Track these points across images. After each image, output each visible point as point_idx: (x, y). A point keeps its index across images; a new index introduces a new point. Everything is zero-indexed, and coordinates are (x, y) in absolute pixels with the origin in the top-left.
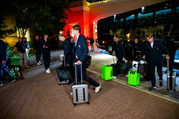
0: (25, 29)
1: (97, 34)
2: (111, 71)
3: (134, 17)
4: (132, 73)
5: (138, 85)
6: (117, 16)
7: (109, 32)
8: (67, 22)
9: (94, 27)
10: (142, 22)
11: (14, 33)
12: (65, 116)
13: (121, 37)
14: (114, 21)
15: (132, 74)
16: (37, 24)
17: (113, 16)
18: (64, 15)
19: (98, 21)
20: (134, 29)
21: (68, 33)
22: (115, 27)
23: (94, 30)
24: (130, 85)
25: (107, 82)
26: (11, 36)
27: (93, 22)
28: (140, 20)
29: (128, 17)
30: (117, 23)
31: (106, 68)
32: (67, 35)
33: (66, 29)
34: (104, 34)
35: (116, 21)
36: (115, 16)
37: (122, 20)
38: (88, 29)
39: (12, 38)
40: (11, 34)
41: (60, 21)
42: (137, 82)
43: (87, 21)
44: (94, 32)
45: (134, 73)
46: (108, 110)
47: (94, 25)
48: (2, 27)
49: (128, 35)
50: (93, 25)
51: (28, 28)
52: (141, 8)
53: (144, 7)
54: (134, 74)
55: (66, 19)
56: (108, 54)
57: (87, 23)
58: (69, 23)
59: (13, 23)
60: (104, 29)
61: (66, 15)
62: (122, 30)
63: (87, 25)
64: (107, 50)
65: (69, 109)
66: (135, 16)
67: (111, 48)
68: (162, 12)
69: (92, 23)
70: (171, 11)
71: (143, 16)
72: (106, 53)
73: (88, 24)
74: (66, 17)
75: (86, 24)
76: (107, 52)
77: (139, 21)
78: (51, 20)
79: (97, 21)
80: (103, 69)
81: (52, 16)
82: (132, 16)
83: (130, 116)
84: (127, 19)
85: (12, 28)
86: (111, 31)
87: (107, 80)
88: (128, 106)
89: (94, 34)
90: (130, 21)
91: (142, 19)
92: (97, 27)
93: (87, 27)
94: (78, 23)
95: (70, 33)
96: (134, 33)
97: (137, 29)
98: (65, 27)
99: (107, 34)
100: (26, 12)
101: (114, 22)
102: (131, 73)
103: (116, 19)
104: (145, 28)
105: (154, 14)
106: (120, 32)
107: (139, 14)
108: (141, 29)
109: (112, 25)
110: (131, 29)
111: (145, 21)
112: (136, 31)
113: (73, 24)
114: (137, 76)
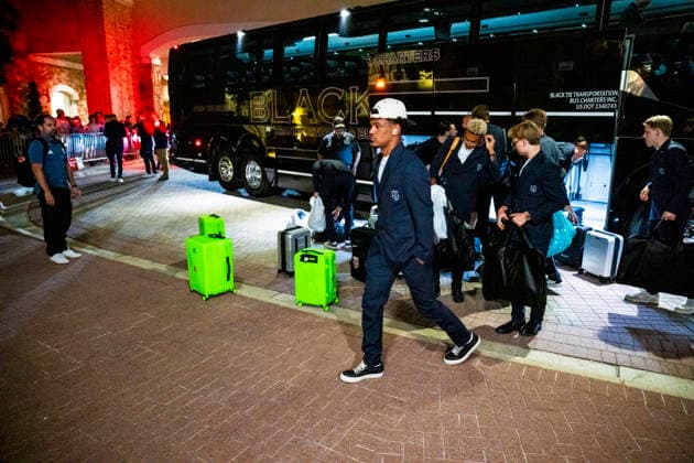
1: (168, 109)
2: (228, 259)
3: (312, 46)
4: (306, 259)
5: (332, 304)
6: (250, 35)
7: (223, 102)
9: (156, 78)
10: (343, 67)
13: (268, 123)
14: (239, 56)
15: (309, 261)
17: (234, 36)
19: (172, 50)
20: (314, 94)
21: (29, 97)
22: (244, 80)
23: (156, 89)
24: (304, 305)
25: (212, 301)
27: (151, 55)
28: (335, 58)
29: (292, 44)
30: (250, 65)
31: (205, 246)
32: (25, 105)
33: (18, 78)
34: (201, 109)
35: (247, 55)
36: (241, 35)
37: (269, 53)
38: (131, 87)
42: (328, 291)
43: (121, 47)
44: (155, 99)
45: (316, 258)
46: (216, 411)
47: (156, 70)
49: (298, 114)
50: (149, 67)
52: (339, 13)
53: (349, 10)
54: (316, 262)
56: (218, 191)
57: (125, 58)
58: (33, 50)
60: (198, 86)
63: (121, 69)
64: (215, 176)
66: (316, 40)
67: (231, 167)
68: (408, 36)
69: (145, 61)
71: (347, 44)
72: (208, 189)
73: (126, 64)
75: (117, 62)
76: (216, 184)
77: (331, 63)
79: (168, 50)
80: (194, 250)
82: (306, 39)
83: (302, 417)
84: (288, 49)
86: (228, 97)
87: (211, 296)
89: (156, 108)
90: (300, 59)
91: (344, 54)
92: (167, 78)
93: (124, 75)
94: (80, 53)
95: (43, 100)
96: (315, 106)
97: (331, 91)
98: (7, 66)
99: (211, 108)
101: (240, 61)
102: (302, 259)
103: (245, 49)
104: (354, 90)
105: (383, 39)
106: (261, 104)
107: (330, 35)
108: (340, 93)
109: (229, 73)
110: (304, 92)
111: (353, 63)
112: (322, 99)
113: (51, 57)
114: (328, 270)
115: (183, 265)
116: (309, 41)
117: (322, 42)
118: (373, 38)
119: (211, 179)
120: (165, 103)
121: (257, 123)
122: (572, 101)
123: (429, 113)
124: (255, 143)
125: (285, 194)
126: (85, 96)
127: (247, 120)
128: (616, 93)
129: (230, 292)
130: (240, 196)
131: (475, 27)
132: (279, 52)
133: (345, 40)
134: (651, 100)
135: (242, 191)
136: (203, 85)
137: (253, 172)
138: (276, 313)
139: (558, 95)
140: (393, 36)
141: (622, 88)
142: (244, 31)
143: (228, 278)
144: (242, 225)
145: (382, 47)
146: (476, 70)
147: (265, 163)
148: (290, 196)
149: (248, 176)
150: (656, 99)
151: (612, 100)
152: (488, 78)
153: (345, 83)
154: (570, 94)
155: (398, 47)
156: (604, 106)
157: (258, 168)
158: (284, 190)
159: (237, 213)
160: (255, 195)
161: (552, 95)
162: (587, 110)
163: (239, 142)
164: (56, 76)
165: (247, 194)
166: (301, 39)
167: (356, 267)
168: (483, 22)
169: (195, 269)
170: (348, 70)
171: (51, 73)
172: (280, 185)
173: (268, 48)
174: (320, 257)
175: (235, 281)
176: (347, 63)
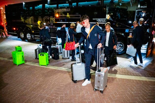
1: (6, 20)
2: (23, 56)
3: (41, 7)
4: (41, 55)
5: (48, 65)
6: (26, 3)
7: (21, 19)
9: (2, 13)
13: (32, 24)
14: (24, 8)
15: (42, 56)
17: (22, 4)
20: (42, 18)
22: (25, 14)
23: (2, 15)
24: (41, 65)
25: (19, 66)
29: (36, 6)
30: (27, 11)
31: (17, 53)
34: (15, 21)
35: (26, 8)
36: (24, 3)
37: (31, 8)
42: (47, 62)
44: (2, 18)
45: (44, 55)
47: (2, 10)
49: (39, 22)
54: (44, 56)
56: (20, 40)
60: (14, 15)
66: (42, 5)
67: (23, 35)
68: (63, 5)
70: (69, 6)
71: (50, 7)
72: (18, 40)
76: (20, 39)
77: (46, 11)
79: (5, 6)
80: (14, 55)
82: (40, 5)
83: (41, 90)
84: (36, 7)
87: (19, 65)
88: (39, 83)
89: (3, 20)
90: (39, 10)
91: (49, 9)
92: (5, 13)
96: (43, 21)
97: (45, 17)
99: (17, 21)
101: (24, 10)
102: (40, 55)
103: (25, 7)
105: (58, 6)
106: (30, 20)
107: (45, 4)
108: (48, 18)
109: (21, 12)
110: (40, 18)
111: (51, 11)
112: (44, 19)
114: (46, 57)
115: (11, 58)
116: (41, 6)
117: (44, 6)
118: (55, 6)
119: (18, 38)
121: (29, 24)
122: (97, 20)
123: (68, 23)
124: (29, 29)
125: (37, 41)
127: (27, 24)
128: (105, 19)
129: (23, 64)
130: (26, 41)
131: (77, 4)
132: (34, 8)
133: (49, 6)
134: (111, 21)
135: (26, 40)
137: (28, 36)
138: (35, 68)
139: (94, 19)
140: (60, 5)
141: (106, 18)
143: (23, 61)
144: (26, 48)
145: (57, 8)
146: (78, 13)
147: (31, 34)
148: (38, 41)
149: (28, 37)
150: (113, 20)
151: (104, 20)
152: (80, 15)
153: (49, 16)
154: (97, 19)
155: (61, 8)
156: (103, 22)
157: (30, 35)
158: (36, 40)
159: (25, 45)
160: (30, 41)
161: (93, 19)
162: (100, 22)
163: (25, 29)
165: (27, 41)
166: (39, 5)
167: (53, 56)
168: (79, 3)
169: (14, 59)
170: (50, 13)
172: (35, 39)
173: (31, 7)
175: (25, 61)
176: (50, 11)
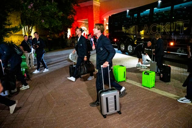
0: (31, 27)
4: (146, 74)
5: (153, 87)
6: (130, 11)
8: (75, 19)
9: (105, 24)
11: (19, 30)
12: (75, 120)
14: (127, 17)
15: (147, 74)
16: (43, 21)
17: (126, 12)
18: (72, 11)
19: (110, 16)
20: (149, 26)
22: (128, 23)
24: (144, 86)
26: (16, 35)
27: (104, 18)
28: (155, 15)
29: (142, 12)
30: (130, 19)
31: (119, 68)
33: (75, 26)
34: (116, 31)
35: (129, 16)
36: (128, 11)
37: (136, 15)
39: (17, 36)
40: (16, 32)
41: (68, 17)
42: (151, 83)
43: (97, 17)
45: (149, 73)
47: (105, 22)
48: (6, 24)
50: (103, 21)
51: (34, 26)
52: (158, 2)
53: (161, 0)
54: (148, 75)
55: (74, 15)
56: (120, 53)
57: (98, 19)
58: (78, 19)
59: (18, 20)
60: (116, 25)
61: (74, 11)
62: (135, 26)
65: (79, 113)
66: (150, 10)
67: (124, 47)
68: (181, 6)
71: (159, 11)
72: (118, 52)
73: (98, 21)
74: (74, 13)
76: (120, 51)
77: (154, 17)
78: (58, 16)
79: (108, 17)
80: (116, 69)
81: (59, 12)
84: (141, 14)
85: (17, 25)
86: (123, 28)
87: (119, 82)
88: (143, 110)
90: (144, 16)
91: (158, 14)
92: (108, 24)
94: (87, 19)
96: (149, 29)
97: (152, 25)
98: (73, 24)
99: (119, 31)
100: (32, 8)
101: (127, 18)
102: (145, 74)
103: (129, 15)
104: (162, 24)
105: (172, 8)
106: (132, 29)
107: (154, 8)
108: (157, 25)
109: (124, 21)
110: (146, 26)
111: (161, 16)
112: (151, 27)
113: (82, 21)
114: (152, 77)
116: (148, 11)
117: (152, 11)
119: (118, 50)
120: (107, 30)
121: (131, 35)
124: (131, 40)
126: (88, 29)
127: (128, 34)
129: (124, 81)
130: (126, 54)
132: (139, 15)
133: (159, 9)
135: (127, 53)
136: (117, 25)
137: (130, 48)
138: (137, 89)
140: (176, 6)
142: (129, 10)
143: (124, 78)
144: (127, 62)
145: (172, 10)
149: (128, 49)
153: (159, 22)
157: (131, 47)
159: (126, 59)
160: (130, 54)
163: (126, 40)
164: (82, 25)
166: (145, 10)
170: (159, 18)
171: (81, 24)
174: (150, 73)
175: (126, 78)
176: (159, 16)
